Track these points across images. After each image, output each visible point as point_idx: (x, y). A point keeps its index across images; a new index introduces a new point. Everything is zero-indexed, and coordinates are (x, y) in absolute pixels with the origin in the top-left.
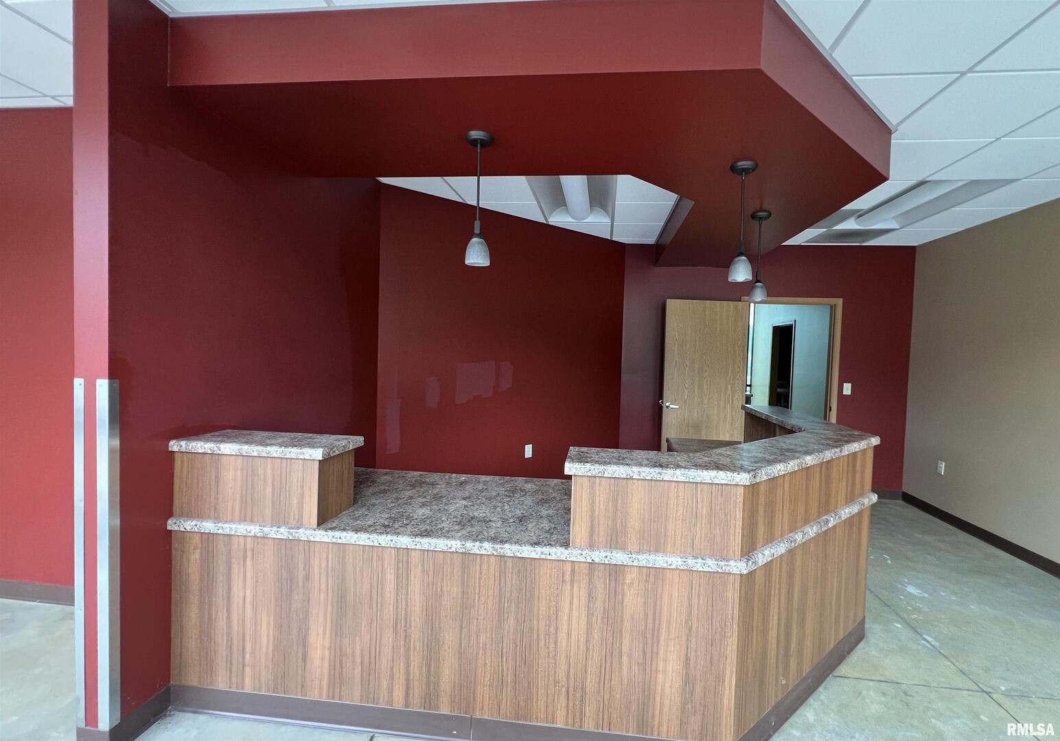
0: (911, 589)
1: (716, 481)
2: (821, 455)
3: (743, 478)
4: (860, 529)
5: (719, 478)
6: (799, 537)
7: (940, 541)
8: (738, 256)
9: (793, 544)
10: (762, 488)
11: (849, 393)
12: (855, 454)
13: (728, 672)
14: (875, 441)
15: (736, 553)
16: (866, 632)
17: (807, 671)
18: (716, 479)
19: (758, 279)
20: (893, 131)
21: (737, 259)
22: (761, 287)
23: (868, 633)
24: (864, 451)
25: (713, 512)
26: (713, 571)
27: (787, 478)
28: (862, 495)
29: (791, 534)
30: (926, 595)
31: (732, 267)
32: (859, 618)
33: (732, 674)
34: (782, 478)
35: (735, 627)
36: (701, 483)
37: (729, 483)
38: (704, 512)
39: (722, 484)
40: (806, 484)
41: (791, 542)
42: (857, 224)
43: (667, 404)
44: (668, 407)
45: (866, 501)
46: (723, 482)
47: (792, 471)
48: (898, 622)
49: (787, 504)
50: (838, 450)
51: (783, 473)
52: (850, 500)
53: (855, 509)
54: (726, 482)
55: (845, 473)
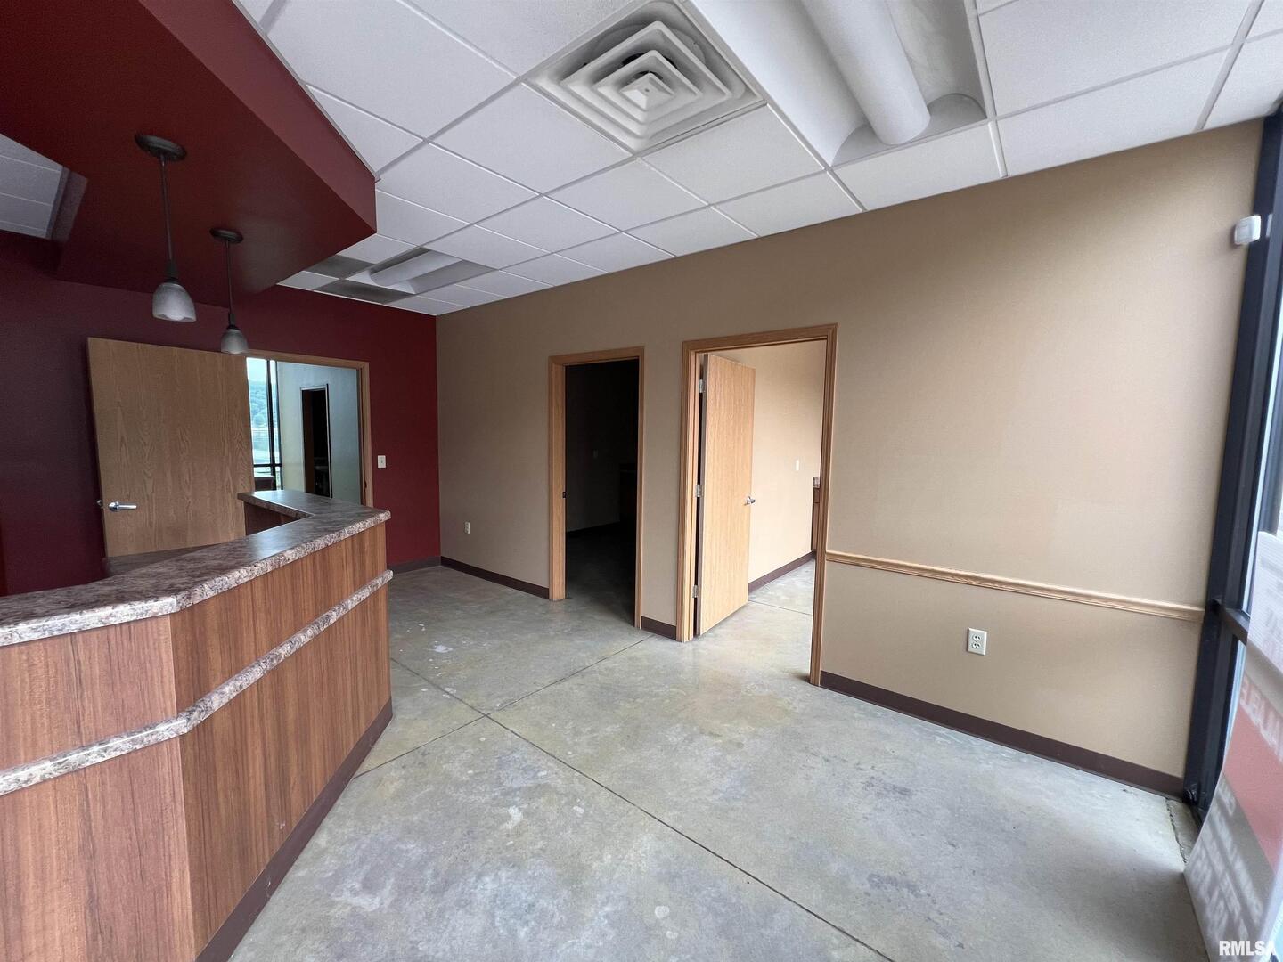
0: (440, 649)
1: (113, 621)
2: (310, 546)
3: (168, 604)
4: (376, 612)
5: (119, 615)
6: (284, 651)
7: (468, 594)
8: (166, 281)
9: (275, 661)
10: (211, 608)
11: (384, 466)
12: (361, 534)
13: (176, 875)
14: (384, 516)
15: (169, 710)
16: (393, 710)
17: (320, 791)
18: (111, 619)
19: (232, 323)
20: (376, 179)
21: (164, 285)
22: (237, 335)
23: (395, 712)
24: (373, 529)
25: (116, 668)
26: (126, 751)
27: (258, 584)
28: (375, 576)
29: (273, 651)
30: (451, 649)
31: (157, 297)
32: (384, 703)
33: (182, 872)
34: (249, 588)
35: (181, 809)
36: (81, 631)
37: (139, 618)
38: (97, 671)
39: (129, 623)
40: (292, 584)
41: (272, 660)
42: (375, 280)
43: (112, 505)
44: (114, 509)
45: (379, 581)
46: (126, 619)
47: (262, 573)
48: (425, 686)
49: (261, 615)
50: (335, 535)
51: (246, 580)
52: (359, 585)
53: (365, 593)
54: (134, 618)
55: (350, 559)
